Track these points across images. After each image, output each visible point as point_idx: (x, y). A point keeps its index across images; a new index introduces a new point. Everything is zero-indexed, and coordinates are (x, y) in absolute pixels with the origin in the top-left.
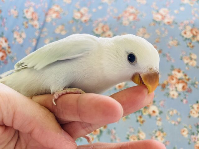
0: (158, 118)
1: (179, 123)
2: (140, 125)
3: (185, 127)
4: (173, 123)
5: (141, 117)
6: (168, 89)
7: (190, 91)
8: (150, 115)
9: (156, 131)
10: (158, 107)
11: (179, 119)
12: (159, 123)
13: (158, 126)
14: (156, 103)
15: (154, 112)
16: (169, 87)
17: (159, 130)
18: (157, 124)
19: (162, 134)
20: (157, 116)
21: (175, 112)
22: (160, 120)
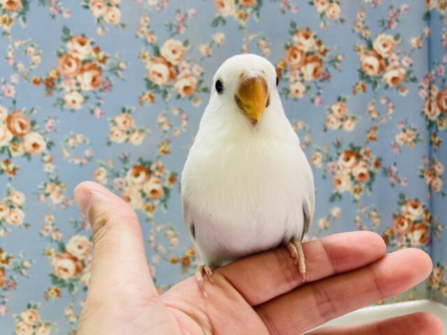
0: (46, 158)
1: (89, 159)
2: (10, 179)
3: (102, 165)
4: (77, 162)
5: (7, 162)
6: (61, 89)
7: (108, 87)
8: (27, 155)
9: (45, 185)
10: (44, 134)
11: (88, 153)
12: (50, 168)
13: (48, 173)
14: (37, 126)
15: (35, 146)
16: (62, 85)
17: (52, 181)
18: (46, 170)
19: (58, 188)
20: (43, 155)
21: (79, 138)
22: (50, 161)
